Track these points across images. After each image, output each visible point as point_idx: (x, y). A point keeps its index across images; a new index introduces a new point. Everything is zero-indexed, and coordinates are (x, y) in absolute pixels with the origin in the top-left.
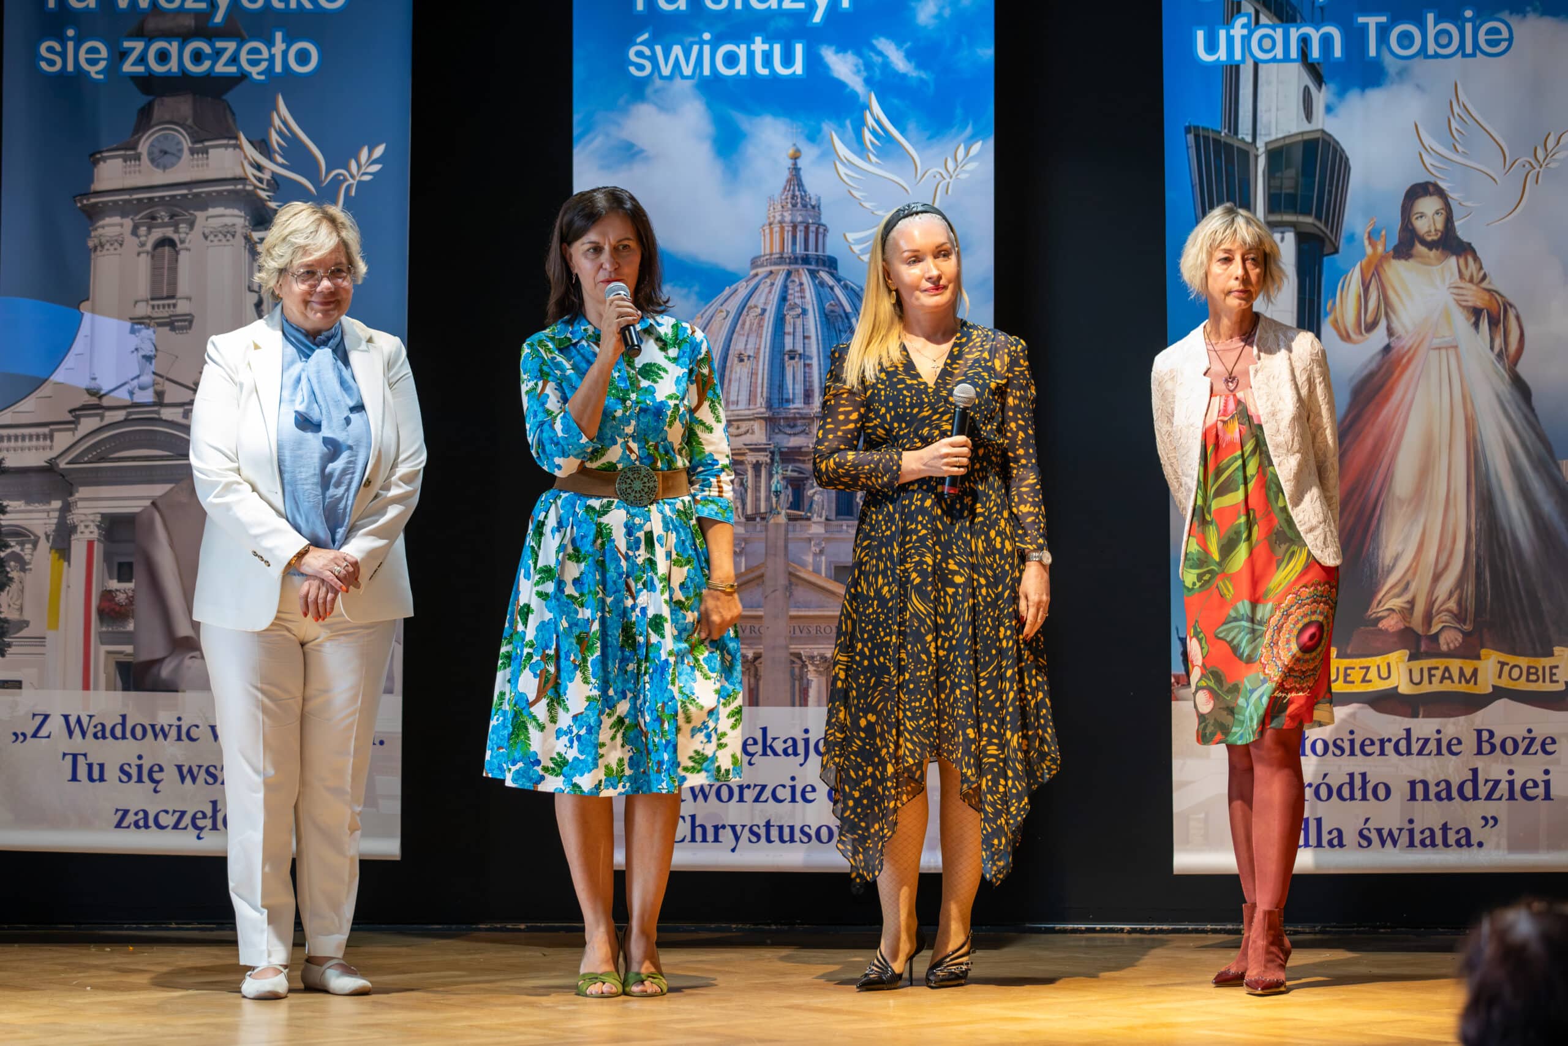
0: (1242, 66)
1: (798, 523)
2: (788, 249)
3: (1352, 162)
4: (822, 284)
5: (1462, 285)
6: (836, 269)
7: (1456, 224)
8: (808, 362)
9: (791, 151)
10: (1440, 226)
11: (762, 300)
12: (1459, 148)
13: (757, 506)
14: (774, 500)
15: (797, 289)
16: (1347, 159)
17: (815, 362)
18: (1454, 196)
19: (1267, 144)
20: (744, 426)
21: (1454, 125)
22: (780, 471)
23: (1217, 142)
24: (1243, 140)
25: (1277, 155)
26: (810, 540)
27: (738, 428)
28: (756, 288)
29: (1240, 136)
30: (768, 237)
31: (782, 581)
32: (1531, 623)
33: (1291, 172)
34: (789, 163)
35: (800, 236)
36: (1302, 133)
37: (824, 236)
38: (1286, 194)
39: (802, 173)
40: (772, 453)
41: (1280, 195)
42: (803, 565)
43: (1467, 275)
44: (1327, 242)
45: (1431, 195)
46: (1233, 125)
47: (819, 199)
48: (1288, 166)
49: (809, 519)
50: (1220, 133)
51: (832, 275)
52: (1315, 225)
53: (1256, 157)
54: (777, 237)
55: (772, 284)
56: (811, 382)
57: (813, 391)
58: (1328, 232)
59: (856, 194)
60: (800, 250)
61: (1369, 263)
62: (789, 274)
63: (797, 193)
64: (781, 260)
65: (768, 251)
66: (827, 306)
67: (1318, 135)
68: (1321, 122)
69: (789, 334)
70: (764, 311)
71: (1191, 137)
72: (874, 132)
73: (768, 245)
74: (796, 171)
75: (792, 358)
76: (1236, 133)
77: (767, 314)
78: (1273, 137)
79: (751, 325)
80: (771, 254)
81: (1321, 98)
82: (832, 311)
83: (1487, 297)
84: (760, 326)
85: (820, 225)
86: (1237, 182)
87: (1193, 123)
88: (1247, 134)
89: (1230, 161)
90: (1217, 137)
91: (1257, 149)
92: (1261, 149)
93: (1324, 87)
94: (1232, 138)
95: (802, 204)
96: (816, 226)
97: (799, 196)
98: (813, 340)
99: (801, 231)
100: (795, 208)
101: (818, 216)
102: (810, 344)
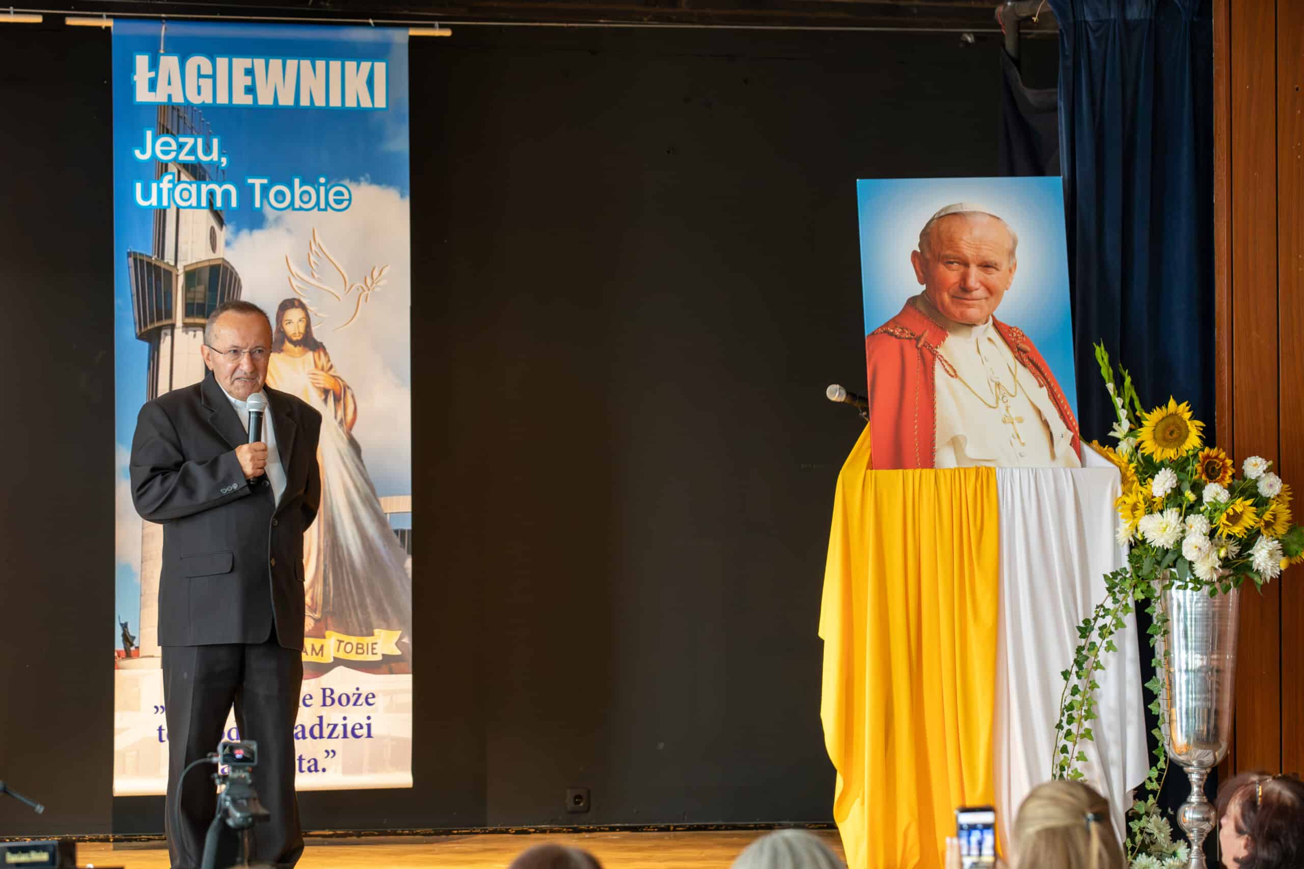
0: (168, 211)
3: (242, 283)
5: (317, 372)
7: (314, 329)
10: (302, 329)
12: (316, 276)
16: (239, 280)
18: (311, 309)
19: (185, 267)
21: (312, 258)
23: (149, 264)
24: (168, 264)
25: (192, 276)
29: (166, 261)
32: (359, 612)
33: (201, 288)
36: (209, 260)
38: (198, 304)
41: (194, 304)
43: (320, 367)
45: (296, 307)
46: (161, 253)
48: (199, 284)
50: (151, 258)
53: (177, 276)
67: (220, 262)
68: (223, 253)
71: (131, 260)
76: (163, 258)
78: (189, 262)
81: (222, 235)
83: (332, 381)
86: (163, 294)
87: (133, 250)
88: (171, 259)
89: (158, 278)
90: (149, 260)
91: (178, 270)
92: (181, 271)
93: (224, 227)
94: (160, 261)
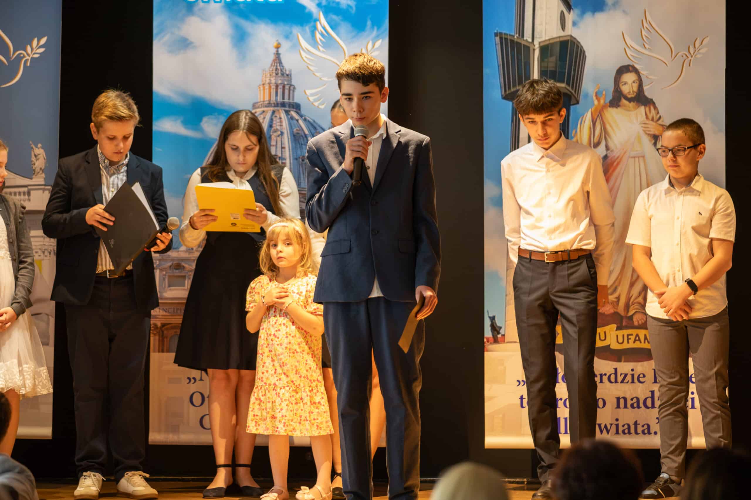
2: (273, 98)
3: (587, 54)
4: (292, 118)
5: (647, 122)
6: (300, 110)
7: (645, 88)
8: (284, 161)
9: (275, 44)
10: (635, 89)
12: (647, 46)
15: (278, 121)
16: (584, 52)
17: (288, 162)
18: (643, 72)
19: (540, 43)
21: (644, 33)
23: (512, 41)
24: (527, 41)
25: (545, 49)
29: (525, 38)
30: (262, 92)
33: (553, 59)
34: (274, 50)
35: (280, 91)
36: (560, 37)
37: (294, 91)
38: (550, 71)
39: (281, 56)
41: (547, 71)
43: (650, 118)
44: (573, 97)
45: (630, 72)
46: (521, 31)
47: (290, 71)
48: (551, 56)
50: (514, 36)
51: (297, 113)
52: (566, 88)
53: (534, 50)
54: (267, 91)
55: (264, 118)
58: (573, 92)
59: (311, 68)
60: (280, 99)
61: (596, 109)
62: (274, 112)
63: (279, 67)
64: (269, 105)
65: (262, 100)
66: (295, 130)
67: (569, 38)
68: (570, 31)
69: (273, 146)
71: (498, 39)
72: (322, 34)
73: (262, 96)
74: (278, 55)
76: (523, 36)
78: (543, 39)
80: (264, 101)
81: (570, 17)
82: (298, 133)
83: (661, 129)
85: (291, 85)
86: (523, 64)
87: (499, 31)
88: (529, 37)
89: (519, 52)
90: (513, 39)
91: (534, 46)
92: (537, 46)
93: (572, 11)
94: (521, 39)
95: (281, 73)
96: (289, 86)
97: (280, 69)
98: (287, 149)
99: (280, 88)
100: (277, 76)
101: (290, 80)
102: (285, 151)
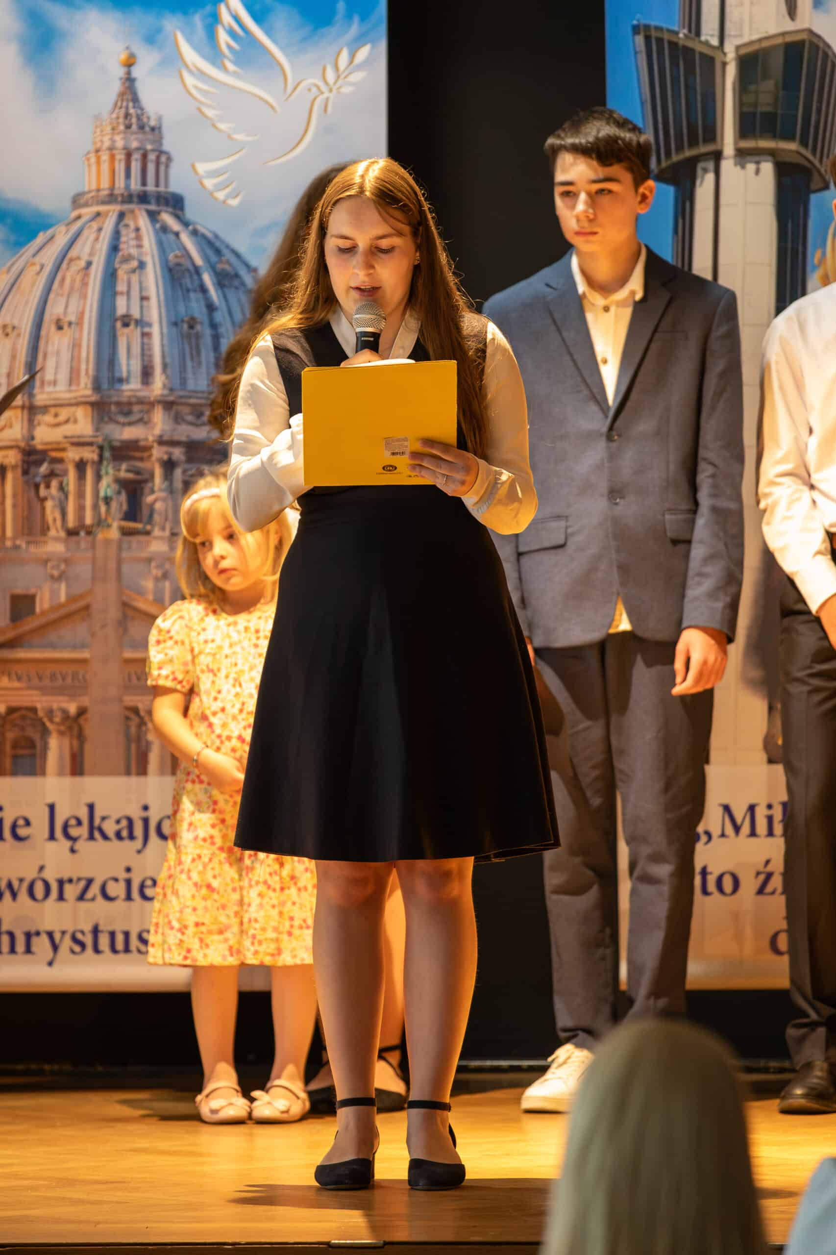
1: (135, 539)
2: (120, 183)
4: (165, 229)
6: (182, 208)
8: (146, 330)
9: (123, 56)
11: (87, 249)
13: (81, 517)
14: (103, 509)
15: (133, 235)
17: (155, 330)
19: (738, 48)
20: (64, 413)
22: (111, 471)
23: (673, 45)
24: (707, 43)
25: (751, 62)
26: (149, 560)
27: (56, 415)
28: (78, 234)
29: (703, 38)
30: (94, 168)
31: (114, 613)
33: (768, 85)
34: (121, 72)
35: (136, 166)
36: (784, 34)
37: (167, 166)
38: (763, 114)
40: (101, 448)
41: (755, 113)
42: (141, 592)
44: (815, 174)
46: (694, 24)
47: (160, 119)
48: (766, 76)
49: (148, 533)
50: (677, 33)
51: (178, 217)
52: (798, 153)
53: (724, 64)
54: (105, 167)
55: (100, 229)
56: (151, 356)
57: (152, 367)
58: (816, 163)
59: (210, 113)
60: (135, 185)
62: (121, 216)
63: (132, 111)
64: (111, 198)
65: (94, 186)
66: (171, 257)
67: (804, 36)
68: (808, 19)
69: (122, 293)
70: (89, 264)
71: (640, 40)
72: (231, 33)
73: (94, 178)
74: (129, 81)
75: (126, 325)
76: (698, 34)
77: (93, 268)
78: (746, 39)
79: (73, 281)
80: (98, 190)
82: (178, 265)
84: (85, 284)
85: (161, 152)
86: (699, 98)
87: (644, 21)
88: (712, 36)
89: (690, 70)
90: (674, 39)
91: (725, 54)
92: (731, 55)
94: (693, 39)
95: (138, 125)
96: (156, 153)
97: (134, 115)
98: (154, 302)
99: (136, 160)
100: (129, 131)
101: (159, 141)
102: (149, 307)
